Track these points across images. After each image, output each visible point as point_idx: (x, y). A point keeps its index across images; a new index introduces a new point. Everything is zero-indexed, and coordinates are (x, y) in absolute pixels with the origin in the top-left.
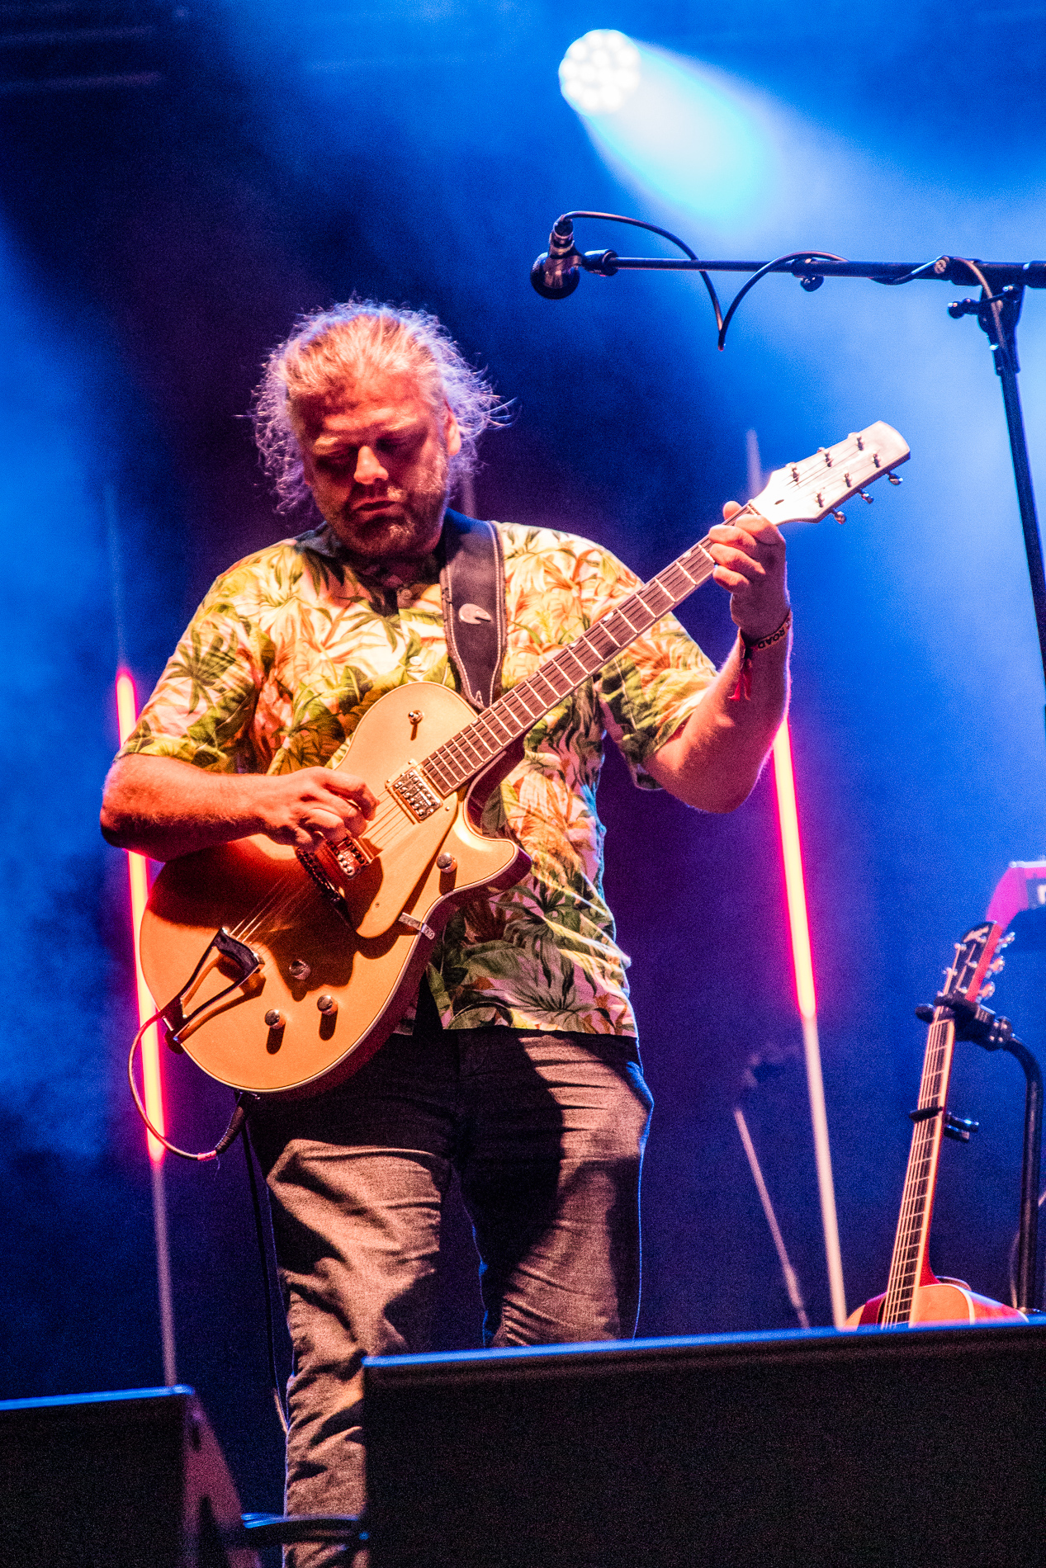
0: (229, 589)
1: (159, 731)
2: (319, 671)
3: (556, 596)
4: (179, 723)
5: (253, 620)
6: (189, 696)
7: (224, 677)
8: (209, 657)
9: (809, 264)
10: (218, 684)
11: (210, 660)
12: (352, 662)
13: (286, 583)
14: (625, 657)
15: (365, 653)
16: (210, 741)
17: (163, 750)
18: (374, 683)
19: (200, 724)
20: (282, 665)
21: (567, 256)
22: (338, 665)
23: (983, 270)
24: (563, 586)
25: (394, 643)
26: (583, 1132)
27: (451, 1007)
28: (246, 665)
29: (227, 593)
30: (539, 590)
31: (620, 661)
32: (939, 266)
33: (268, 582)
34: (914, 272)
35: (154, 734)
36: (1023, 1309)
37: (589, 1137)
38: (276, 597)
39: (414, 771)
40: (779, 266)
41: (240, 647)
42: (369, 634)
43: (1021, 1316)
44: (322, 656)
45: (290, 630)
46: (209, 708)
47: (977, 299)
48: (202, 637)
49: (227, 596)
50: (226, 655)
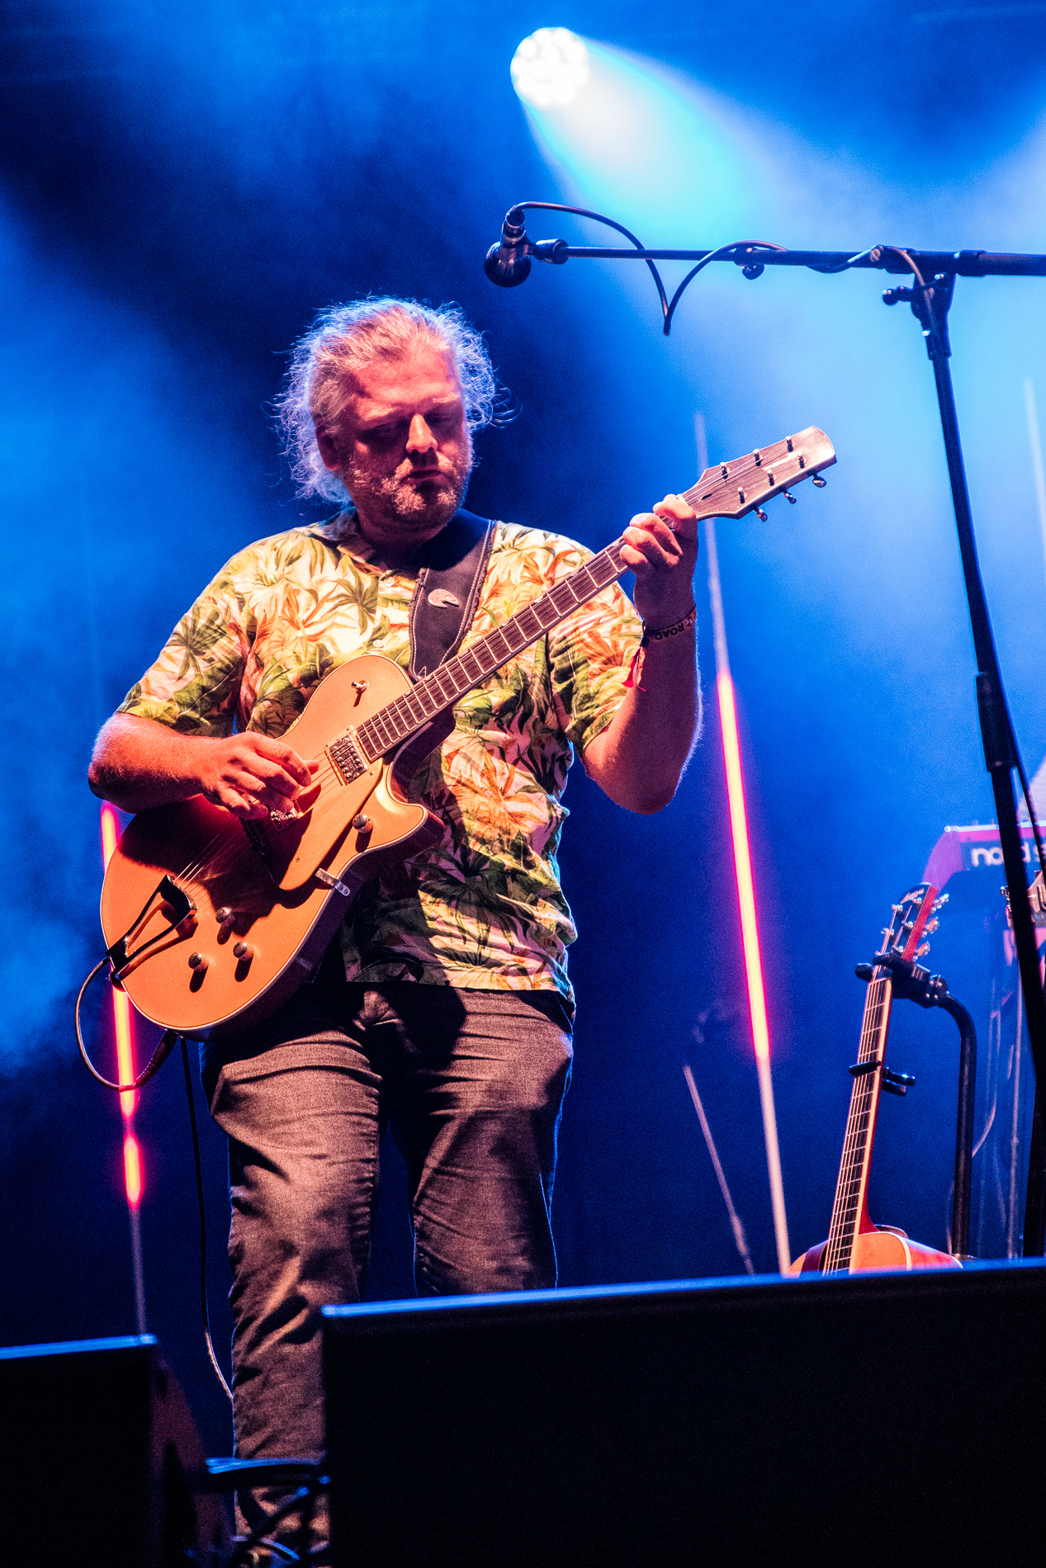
0: (233, 568)
1: (148, 693)
2: (292, 647)
3: (527, 589)
4: (167, 687)
5: (246, 597)
6: (181, 664)
7: (214, 648)
8: (203, 629)
9: (751, 252)
10: (208, 654)
11: (204, 632)
12: (323, 641)
13: (283, 563)
14: (579, 651)
15: (334, 633)
16: (193, 707)
17: (146, 712)
18: (334, 660)
19: (186, 689)
20: (261, 639)
21: (519, 245)
22: (311, 643)
23: (915, 258)
24: (537, 581)
25: (364, 626)
26: (478, 1083)
27: (359, 962)
28: (236, 639)
29: (230, 571)
30: (514, 582)
31: (573, 653)
32: (874, 255)
33: (266, 563)
34: (851, 260)
35: (144, 696)
36: (958, 1255)
37: (484, 1087)
38: (270, 577)
39: (351, 737)
40: (722, 255)
41: (231, 621)
42: (343, 615)
43: (955, 1262)
44: (300, 634)
45: (274, 608)
46: (196, 676)
47: (910, 286)
48: (202, 611)
49: (230, 574)
50: (219, 628)
